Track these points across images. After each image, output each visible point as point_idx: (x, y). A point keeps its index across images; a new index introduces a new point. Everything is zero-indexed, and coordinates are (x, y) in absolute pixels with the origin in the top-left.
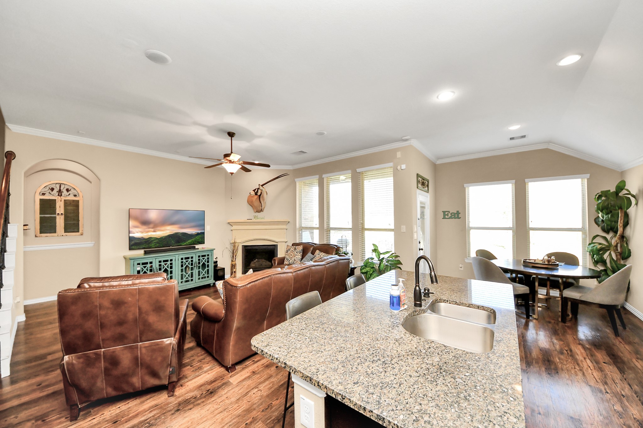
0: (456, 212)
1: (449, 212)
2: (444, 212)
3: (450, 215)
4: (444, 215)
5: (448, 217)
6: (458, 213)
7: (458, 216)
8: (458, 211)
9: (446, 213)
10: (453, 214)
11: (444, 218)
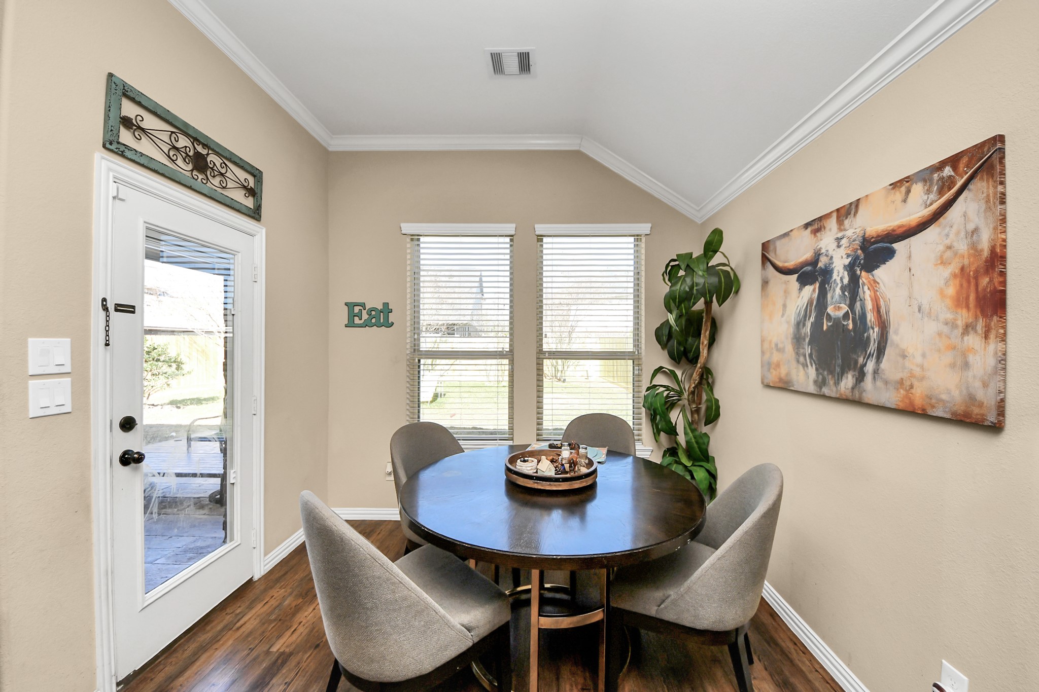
0: (380, 307)
1: (363, 305)
2: (350, 306)
3: (365, 316)
4: (352, 316)
5: (361, 322)
6: (386, 309)
7: (387, 318)
8: (386, 305)
9: (357, 309)
10: (373, 313)
11: (350, 324)
